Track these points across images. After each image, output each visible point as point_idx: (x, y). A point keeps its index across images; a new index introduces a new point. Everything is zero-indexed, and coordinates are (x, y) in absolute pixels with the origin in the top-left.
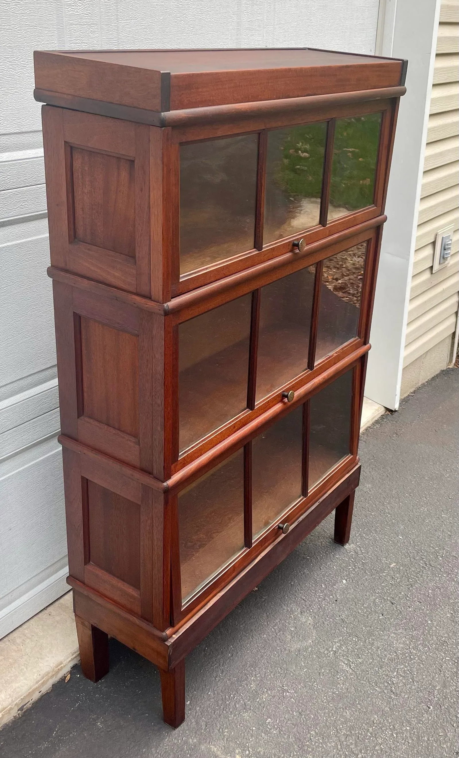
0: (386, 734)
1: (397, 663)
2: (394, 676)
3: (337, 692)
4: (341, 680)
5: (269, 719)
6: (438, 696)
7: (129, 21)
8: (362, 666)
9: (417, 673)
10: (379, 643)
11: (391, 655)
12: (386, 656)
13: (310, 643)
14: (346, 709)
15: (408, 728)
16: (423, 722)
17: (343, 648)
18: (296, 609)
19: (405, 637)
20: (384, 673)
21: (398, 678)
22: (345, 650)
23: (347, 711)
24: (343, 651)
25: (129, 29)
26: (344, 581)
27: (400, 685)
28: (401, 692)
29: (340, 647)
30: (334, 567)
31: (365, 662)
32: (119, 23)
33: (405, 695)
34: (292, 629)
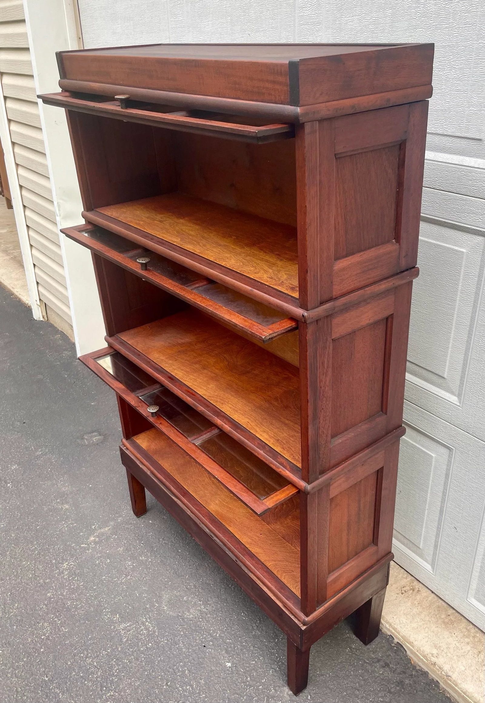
0: (48, 631)
1: (105, 671)
2: (94, 661)
3: (104, 611)
4: (114, 618)
5: (109, 561)
6: (53, 690)
7: (353, 18)
8: (118, 640)
9: (85, 685)
10: (135, 665)
11: (116, 670)
12: (118, 665)
13: (164, 607)
14: (86, 612)
15: (42, 650)
16: (39, 664)
17: (145, 631)
18: (207, 608)
19: (130, 694)
20: (101, 655)
21: (90, 664)
22: (142, 632)
23: (83, 612)
24: (142, 630)
25: (351, 26)
26: (229, 665)
27: (82, 662)
28: (75, 660)
29: (147, 629)
30: (254, 662)
31: (121, 643)
32: (342, 21)
33: (70, 662)
34: (185, 598)
